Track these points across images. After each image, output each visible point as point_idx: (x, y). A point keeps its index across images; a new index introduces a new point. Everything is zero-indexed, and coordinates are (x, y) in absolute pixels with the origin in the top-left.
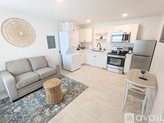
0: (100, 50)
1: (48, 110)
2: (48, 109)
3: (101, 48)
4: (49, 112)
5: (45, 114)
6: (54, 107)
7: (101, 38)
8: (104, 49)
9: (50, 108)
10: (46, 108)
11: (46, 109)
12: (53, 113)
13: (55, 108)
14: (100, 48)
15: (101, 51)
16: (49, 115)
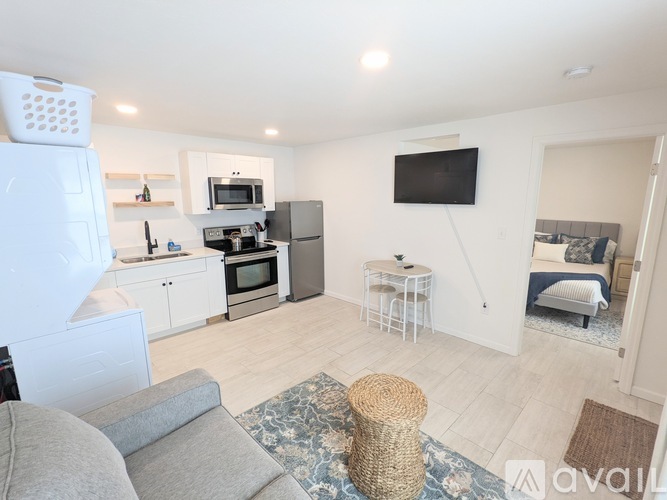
0: (150, 252)
1: (451, 481)
2: (445, 482)
3: (153, 243)
4: (457, 476)
5: (468, 487)
6: (432, 464)
7: (145, 197)
8: (171, 245)
9: (440, 478)
10: (446, 493)
11: (449, 492)
12: (456, 465)
13: (436, 461)
14: (149, 243)
15: (157, 258)
16: (468, 475)
